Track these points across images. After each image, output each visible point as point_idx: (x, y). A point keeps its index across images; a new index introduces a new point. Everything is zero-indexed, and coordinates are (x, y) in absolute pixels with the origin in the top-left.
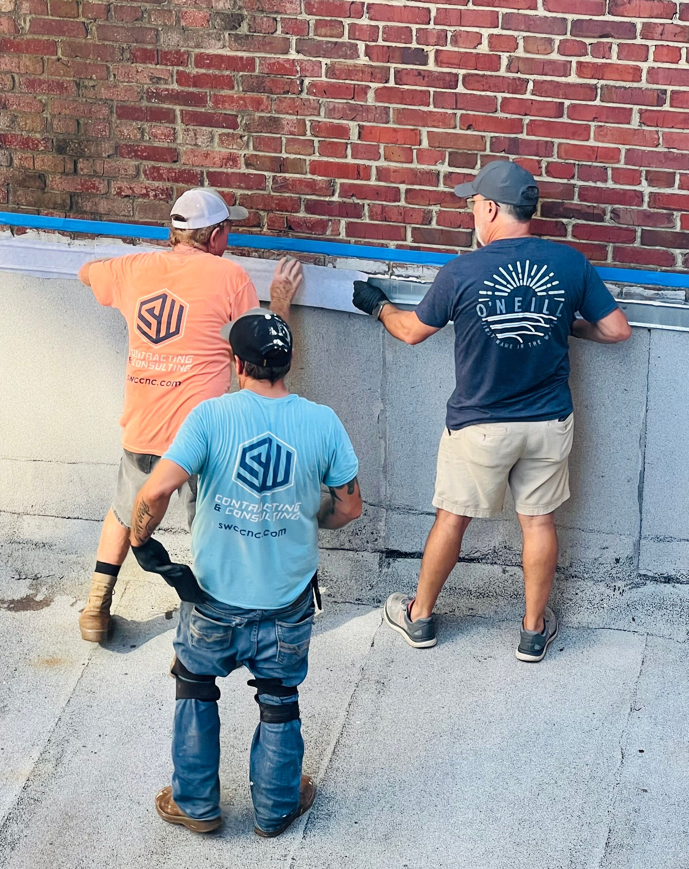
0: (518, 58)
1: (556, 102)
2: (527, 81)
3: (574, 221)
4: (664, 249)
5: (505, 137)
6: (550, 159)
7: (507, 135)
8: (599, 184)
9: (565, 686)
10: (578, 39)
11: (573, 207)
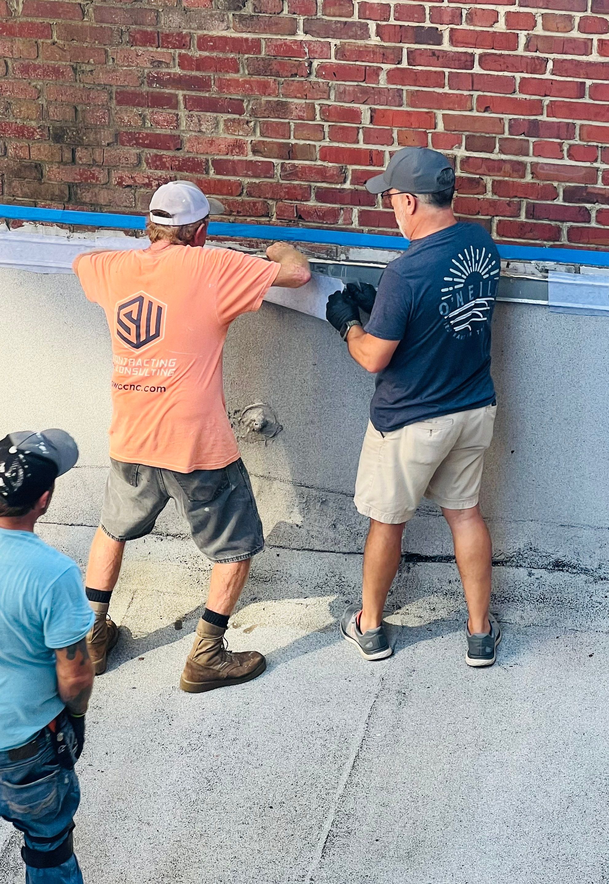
0: (537, 36)
1: (577, 82)
2: (547, 60)
3: (598, 206)
5: (524, 120)
6: (572, 142)
7: (526, 117)
9: (594, 694)
10: (599, 16)
11: (596, 191)
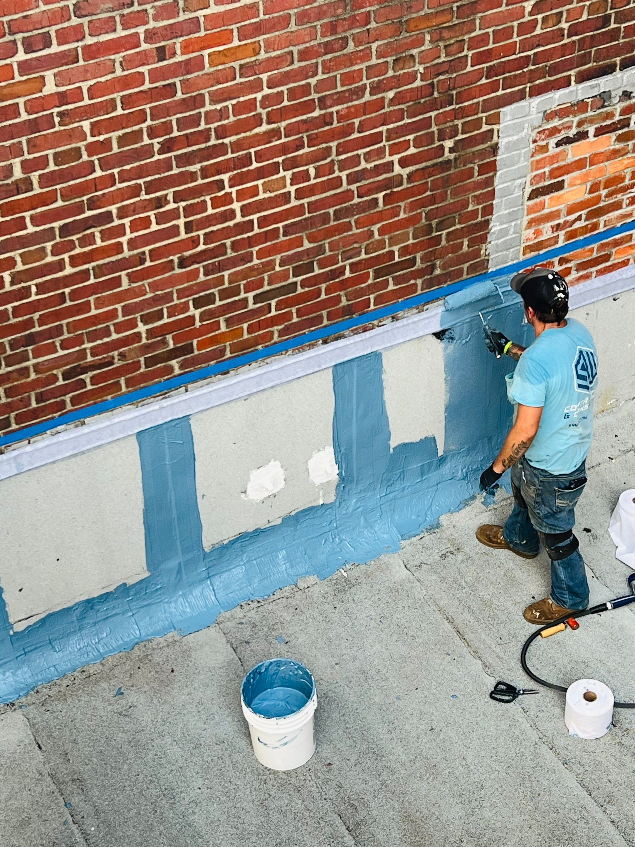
4: (163, 364)
8: (106, 340)
